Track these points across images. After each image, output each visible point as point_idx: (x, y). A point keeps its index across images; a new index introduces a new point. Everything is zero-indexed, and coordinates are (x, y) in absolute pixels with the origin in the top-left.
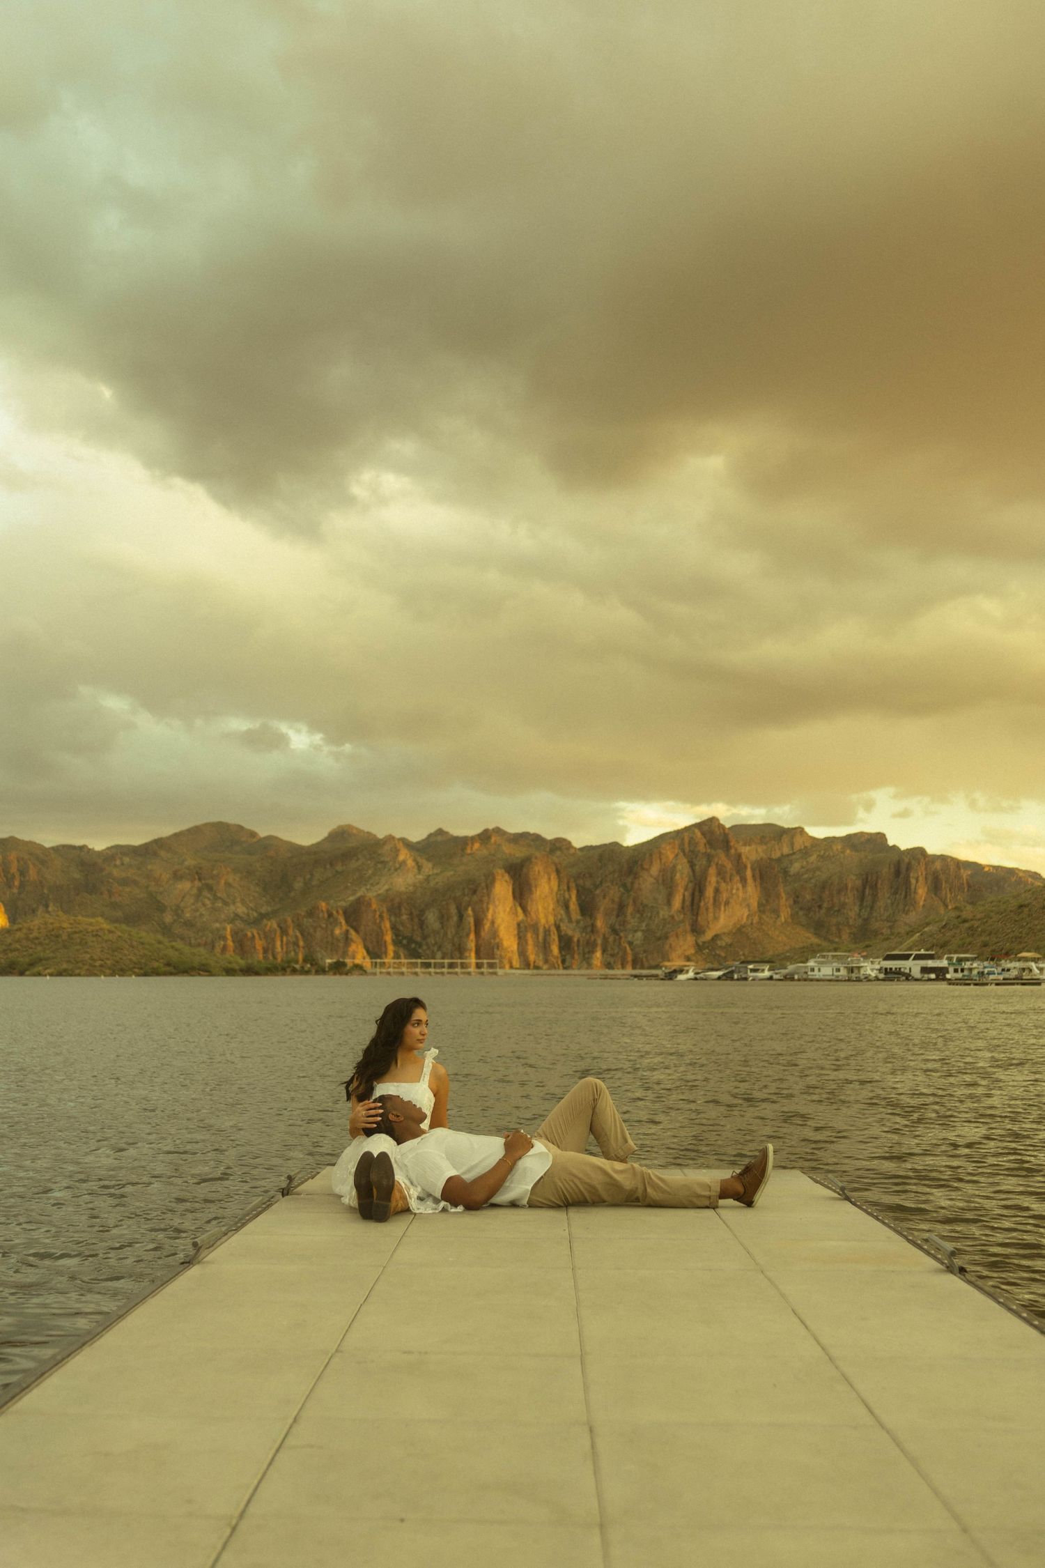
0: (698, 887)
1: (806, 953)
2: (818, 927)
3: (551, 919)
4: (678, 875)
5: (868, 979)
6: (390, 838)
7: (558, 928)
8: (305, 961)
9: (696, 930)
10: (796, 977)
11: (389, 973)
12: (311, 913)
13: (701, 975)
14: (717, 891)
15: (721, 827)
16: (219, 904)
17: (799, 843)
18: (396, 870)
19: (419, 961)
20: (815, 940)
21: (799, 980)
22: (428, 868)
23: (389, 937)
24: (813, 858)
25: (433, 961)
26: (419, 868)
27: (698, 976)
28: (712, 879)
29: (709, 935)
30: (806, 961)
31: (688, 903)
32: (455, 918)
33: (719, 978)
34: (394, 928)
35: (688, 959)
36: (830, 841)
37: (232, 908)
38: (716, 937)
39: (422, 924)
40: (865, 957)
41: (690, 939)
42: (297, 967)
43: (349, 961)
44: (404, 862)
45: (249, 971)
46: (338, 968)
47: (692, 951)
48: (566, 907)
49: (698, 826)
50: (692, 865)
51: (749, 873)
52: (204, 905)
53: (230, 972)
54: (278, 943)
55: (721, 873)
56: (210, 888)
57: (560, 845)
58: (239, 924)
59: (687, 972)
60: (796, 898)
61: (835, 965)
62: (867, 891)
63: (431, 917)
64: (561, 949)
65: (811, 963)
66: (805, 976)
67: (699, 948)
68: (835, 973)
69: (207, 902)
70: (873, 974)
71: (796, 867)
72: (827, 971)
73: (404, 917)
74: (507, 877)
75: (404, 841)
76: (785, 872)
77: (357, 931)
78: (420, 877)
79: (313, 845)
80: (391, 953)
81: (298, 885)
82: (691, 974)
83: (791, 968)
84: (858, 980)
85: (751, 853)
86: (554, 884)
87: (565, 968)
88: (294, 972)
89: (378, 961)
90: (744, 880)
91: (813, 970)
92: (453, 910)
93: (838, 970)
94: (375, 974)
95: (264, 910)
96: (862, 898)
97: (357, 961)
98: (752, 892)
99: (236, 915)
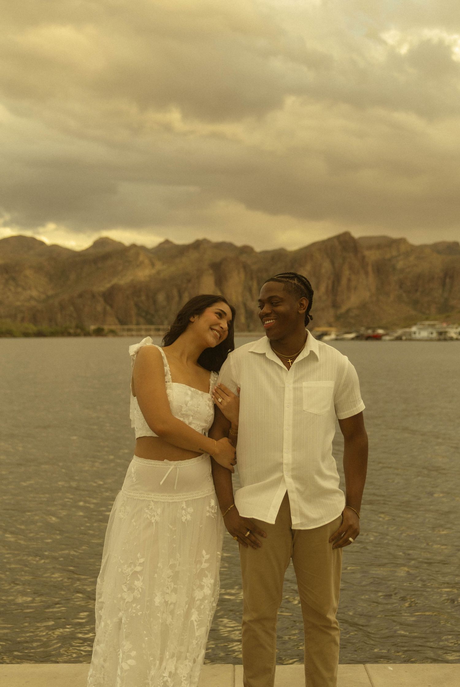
0: (337, 278)
1: (410, 322)
2: (415, 303)
3: (240, 299)
4: (323, 271)
5: (451, 339)
6: (134, 246)
7: (245, 305)
8: (77, 327)
9: (335, 305)
10: (404, 338)
11: (132, 336)
12: (81, 296)
13: (341, 337)
14: (349, 280)
15: (352, 238)
16: (20, 290)
17: (403, 248)
18: (138, 266)
19: (153, 327)
20: (413, 313)
21: (406, 340)
22: (159, 266)
23: (134, 312)
24: (412, 258)
25: (161, 327)
26: (153, 265)
27: (339, 338)
28: (346, 273)
29: (343, 309)
30: (410, 326)
31: (330, 287)
32: (177, 299)
33: (353, 339)
34: (136, 305)
35: (330, 325)
36: (423, 247)
37: (28, 292)
38: (348, 311)
39: (155, 302)
40: (448, 325)
41: (332, 312)
42: (72, 331)
43: (106, 328)
44: (142, 263)
45: (40, 334)
46: (99, 332)
47: (332, 320)
48: (250, 290)
49: (338, 237)
50: (333, 263)
51: (370, 269)
52: (10, 290)
53: (26, 335)
54: (59, 316)
55: (351, 268)
56: (14, 279)
57: (246, 250)
58: (33, 303)
59: (330, 335)
60: (401, 284)
61: (430, 330)
62: (448, 280)
63: (161, 297)
64: (247, 318)
65: (414, 329)
66: (410, 337)
67: (338, 318)
68: (431, 336)
69: (12, 288)
70: (454, 336)
71: (400, 265)
72: (424, 334)
73: (143, 298)
74: (211, 271)
75: (143, 248)
76: (394, 268)
77: (112, 306)
78: (154, 271)
79: (83, 251)
80: (134, 321)
81: (73, 276)
82: (333, 336)
83: (399, 332)
84: (445, 340)
85: (372, 256)
86: (242, 276)
87: (250, 331)
88: (69, 335)
89: (126, 327)
90: (367, 273)
91: (415, 333)
92: (175, 292)
93: (432, 333)
94: (122, 336)
95: (50, 293)
96: (444, 284)
97: (113, 327)
98: (372, 280)
99: (31, 298)
